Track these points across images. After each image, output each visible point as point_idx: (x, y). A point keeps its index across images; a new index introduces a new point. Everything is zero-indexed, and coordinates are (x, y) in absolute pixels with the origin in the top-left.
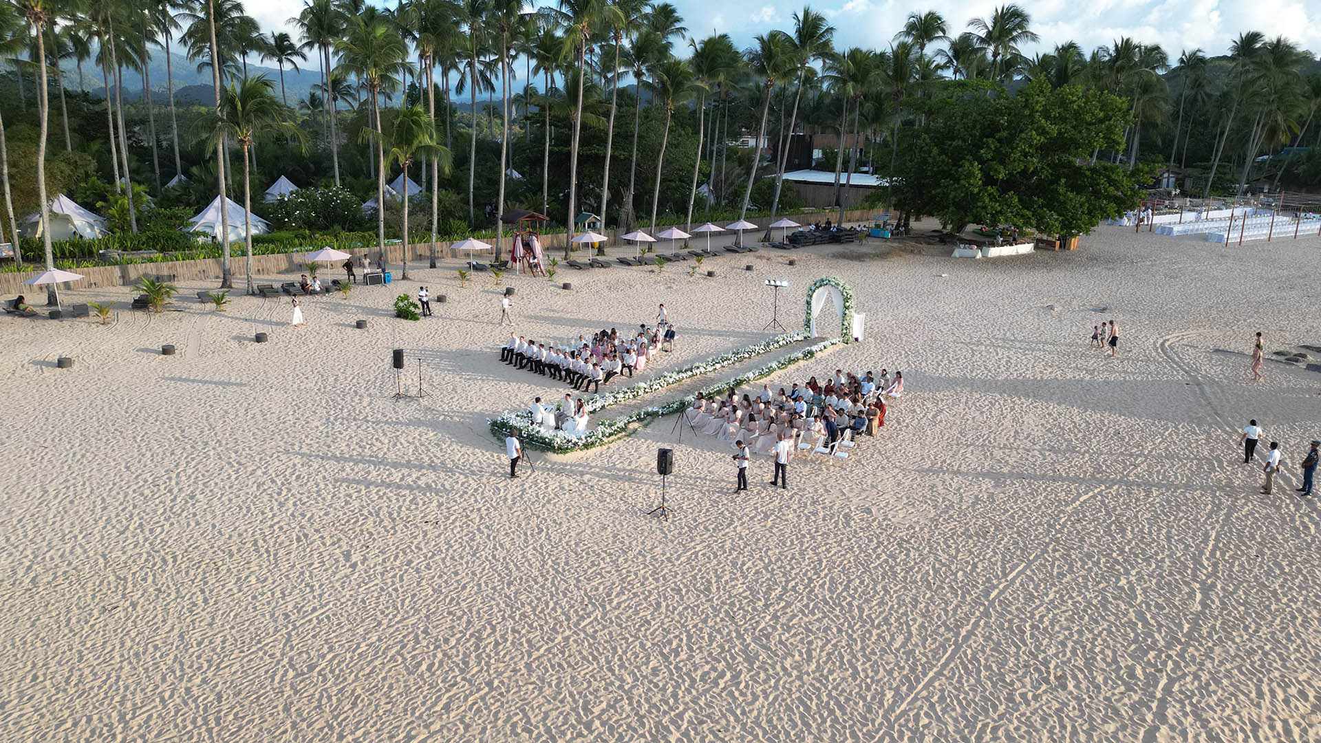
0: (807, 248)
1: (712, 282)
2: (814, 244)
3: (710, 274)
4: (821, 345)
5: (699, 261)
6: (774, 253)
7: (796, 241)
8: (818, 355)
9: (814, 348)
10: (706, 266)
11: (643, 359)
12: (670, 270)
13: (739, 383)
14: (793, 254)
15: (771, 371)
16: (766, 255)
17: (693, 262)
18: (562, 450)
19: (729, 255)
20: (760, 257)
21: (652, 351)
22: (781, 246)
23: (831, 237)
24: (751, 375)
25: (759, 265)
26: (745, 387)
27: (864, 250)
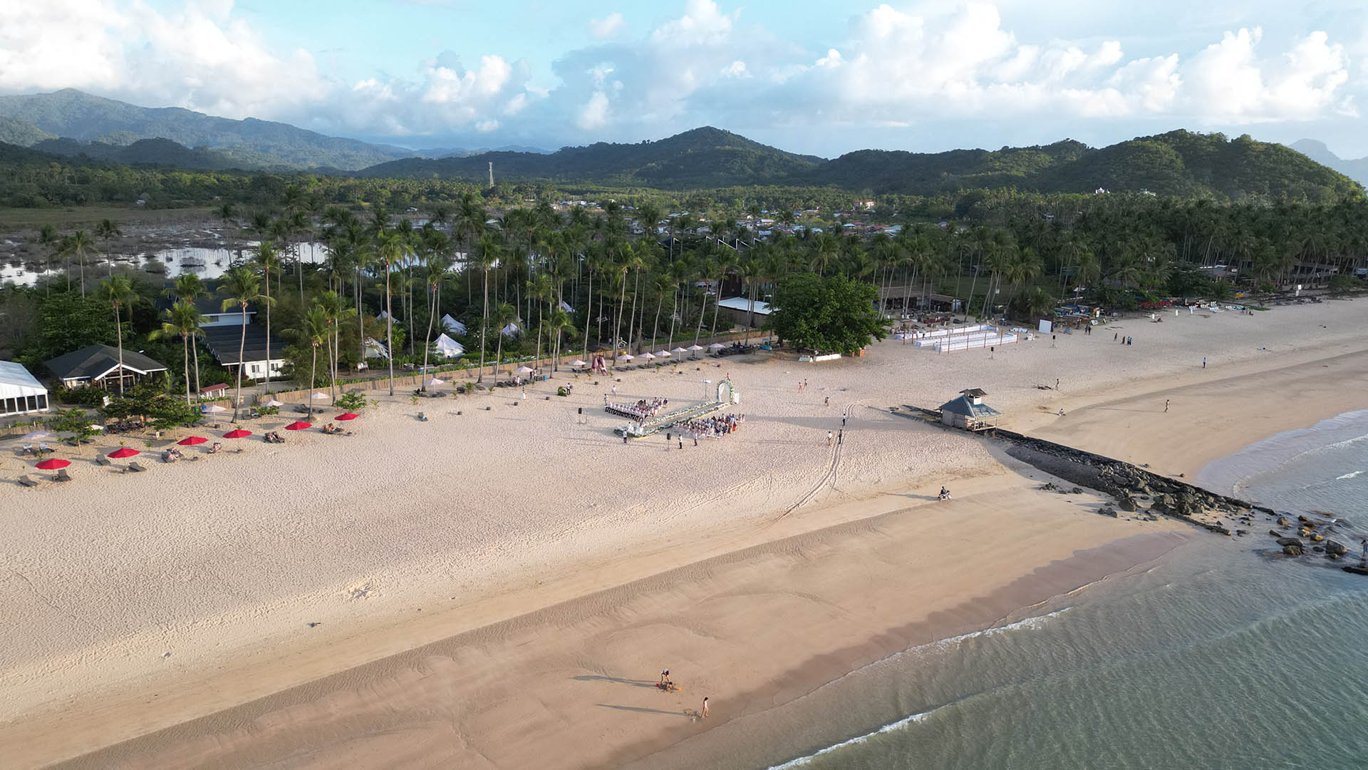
0: (727, 357)
1: (681, 377)
2: (731, 354)
3: (680, 373)
4: (721, 405)
5: (675, 366)
6: (712, 360)
7: (722, 353)
8: (720, 409)
9: (718, 407)
10: (679, 368)
11: (656, 411)
12: (663, 370)
13: (690, 419)
14: (721, 361)
15: (702, 414)
16: (707, 361)
17: (672, 366)
18: (637, 437)
19: (689, 362)
20: (704, 363)
21: (660, 408)
22: (715, 357)
23: (740, 351)
24: (694, 416)
25: (703, 367)
26: (692, 420)
27: (755, 358)
